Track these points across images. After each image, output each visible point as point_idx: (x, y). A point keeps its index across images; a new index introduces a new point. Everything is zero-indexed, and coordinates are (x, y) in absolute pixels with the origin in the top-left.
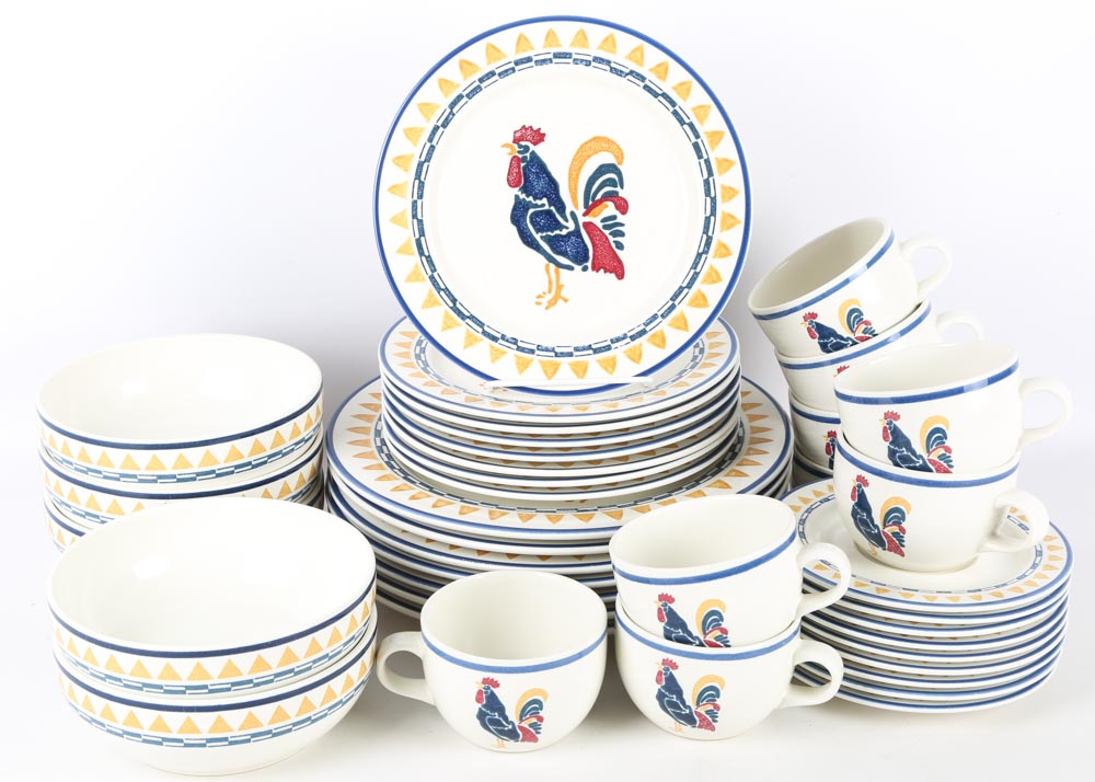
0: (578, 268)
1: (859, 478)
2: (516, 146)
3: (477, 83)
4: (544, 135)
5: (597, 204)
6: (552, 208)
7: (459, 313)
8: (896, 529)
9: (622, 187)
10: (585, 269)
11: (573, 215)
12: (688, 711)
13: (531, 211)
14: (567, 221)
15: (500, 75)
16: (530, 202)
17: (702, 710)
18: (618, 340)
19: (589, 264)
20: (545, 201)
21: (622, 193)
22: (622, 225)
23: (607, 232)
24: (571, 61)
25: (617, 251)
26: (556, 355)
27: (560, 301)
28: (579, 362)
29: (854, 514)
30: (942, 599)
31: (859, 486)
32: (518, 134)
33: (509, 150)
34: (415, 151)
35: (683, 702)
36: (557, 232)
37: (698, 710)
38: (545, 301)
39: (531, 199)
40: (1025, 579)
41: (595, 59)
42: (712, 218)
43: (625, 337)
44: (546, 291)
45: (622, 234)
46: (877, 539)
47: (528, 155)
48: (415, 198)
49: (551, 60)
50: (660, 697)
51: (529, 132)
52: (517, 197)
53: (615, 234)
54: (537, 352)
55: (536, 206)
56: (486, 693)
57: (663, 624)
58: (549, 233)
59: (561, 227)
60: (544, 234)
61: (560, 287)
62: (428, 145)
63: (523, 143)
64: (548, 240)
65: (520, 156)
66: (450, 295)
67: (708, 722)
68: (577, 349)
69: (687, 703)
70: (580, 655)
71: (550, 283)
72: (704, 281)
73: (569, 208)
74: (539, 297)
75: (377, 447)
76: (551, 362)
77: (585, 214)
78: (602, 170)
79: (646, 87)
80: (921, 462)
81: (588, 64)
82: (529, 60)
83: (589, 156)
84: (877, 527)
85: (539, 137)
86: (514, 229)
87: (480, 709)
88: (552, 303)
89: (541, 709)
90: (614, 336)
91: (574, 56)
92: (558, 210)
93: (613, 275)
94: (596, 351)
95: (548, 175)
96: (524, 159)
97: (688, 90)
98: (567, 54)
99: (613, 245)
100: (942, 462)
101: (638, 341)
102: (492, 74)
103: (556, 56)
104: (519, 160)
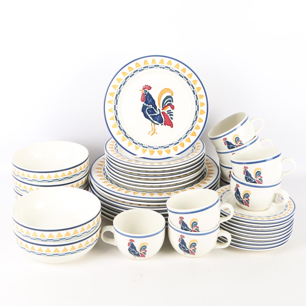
0: (160, 124)
1: (237, 185)
2: (143, 90)
3: (133, 73)
4: (151, 87)
5: (166, 107)
6: (153, 108)
7: (127, 136)
8: (247, 199)
9: (173, 102)
10: (162, 125)
11: (159, 110)
12: (187, 250)
13: (147, 108)
14: (157, 111)
15: (139, 71)
17: (191, 249)
18: (171, 145)
19: (163, 123)
20: (151, 106)
21: (173, 104)
22: (173, 113)
23: (168, 115)
24: (159, 67)
25: (171, 120)
26: (154, 149)
27: (155, 133)
28: (160, 151)
29: (235, 195)
30: (259, 219)
31: (237, 187)
32: (144, 87)
33: (141, 92)
34: (116, 92)
35: (186, 247)
36: (154, 114)
37: (190, 249)
38: (151, 133)
39: (147, 105)
40: (283, 213)
41: (166, 67)
42: (198, 111)
43: (173, 144)
44: (151, 131)
45: (172, 115)
46: (242, 202)
47: (147, 93)
49: (153, 67)
50: (180, 245)
51: (147, 87)
52: (143, 104)
53: (170, 115)
54: (148, 148)
55: (149, 107)
56: (131, 243)
57: (181, 225)
58: (152, 115)
59: (156, 113)
60: (151, 115)
61: (155, 130)
62: (119, 90)
63: (145, 90)
64: (152, 116)
65: (145, 93)
66: (124, 131)
67: (193, 253)
68: (159, 147)
69: (187, 247)
70: (157, 233)
71: (152, 128)
72: (195, 129)
73: (158, 108)
74: (149, 132)
75: (104, 173)
76: (152, 151)
77: (162, 110)
78: (167, 97)
79: (180, 75)
80: (254, 181)
81: (164, 68)
82: (147, 67)
83: (164, 94)
84: (242, 198)
85: (150, 88)
86: (143, 113)
87: (129, 248)
88: (153, 134)
89: (146, 248)
90: (170, 144)
91: (160, 66)
92: (155, 108)
93: (170, 126)
94: (164, 148)
95: (152, 98)
96: (146, 94)
97: (191, 76)
98: (158, 65)
99: (170, 118)
100: (260, 181)
101: (176, 145)
102: (137, 70)
103: (155, 66)
104: (144, 94)
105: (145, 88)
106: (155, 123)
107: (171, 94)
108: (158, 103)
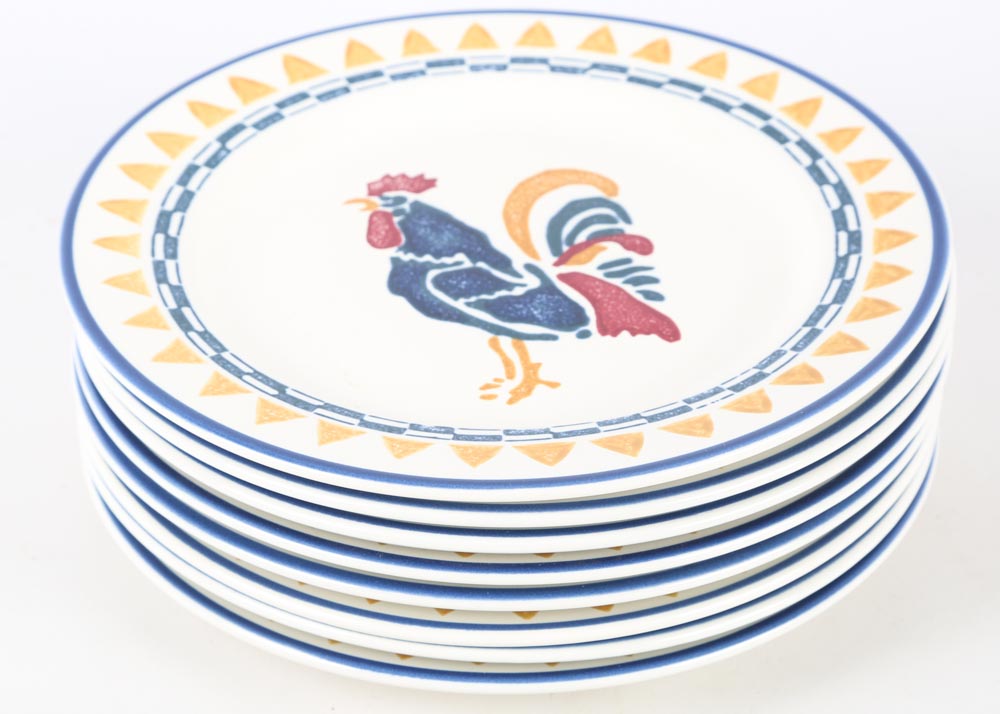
0: (567, 337)
2: (376, 200)
3: (274, 109)
6: (482, 265)
7: (296, 402)
10: (585, 335)
13: (432, 274)
15: (319, 97)
16: (428, 263)
18: (702, 396)
19: (592, 326)
24: (464, 68)
25: (651, 303)
26: (558, 436)
27: (539, 389)
28: (620, 437)
32: (378, 186)
36: (503, 293)
39: (428, 258)
41: (516, 60)
43: (717, 391)
44: (501, 373)
48: (160, 256)
49: (423, 72)
51: (399, 180)
52: (395, 261)
53: (636, 282)
54: (505, 438)
58: (484, 297)
61: (532, 370)
62: (179, 189)
63: (392, 194)
66: (266, 380)
68: (604, 423)
71: (508, 363)
73: (519, 259)
74: (487, 387)
77: (557, 264)
79: (632, 79)
81: (502, 68)
82: (377, 74)
83: (541, 194)
85: (424, 184)
90: (690, 396)
91: (470, 62)
92: (495, 265)
93: (654, 338)
94: (652, 419)
97: (724, 65)
98: (454, 60)
99: (640, 298)
101: (752, 388)
102: (304, 96)
103: (431, 65)
104: (387, 217)
105: (387, 188)
106: (518, 336)
107: (604, 189)
108: (515, 238)
